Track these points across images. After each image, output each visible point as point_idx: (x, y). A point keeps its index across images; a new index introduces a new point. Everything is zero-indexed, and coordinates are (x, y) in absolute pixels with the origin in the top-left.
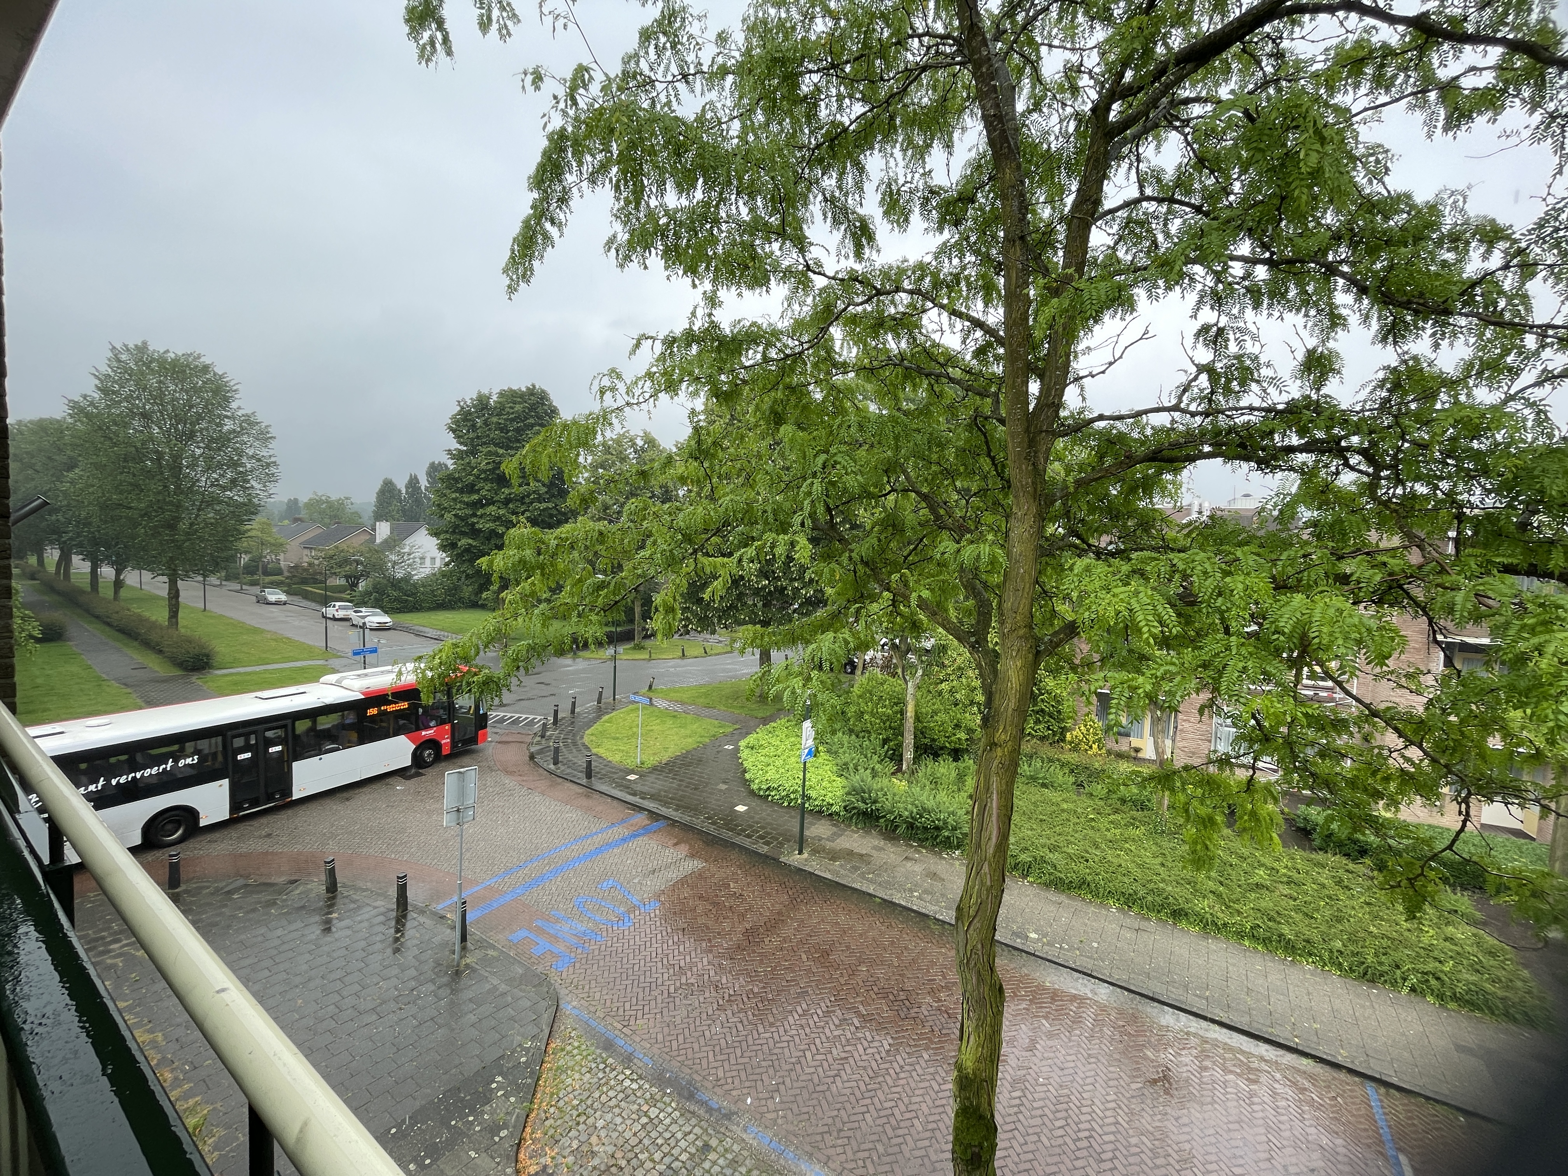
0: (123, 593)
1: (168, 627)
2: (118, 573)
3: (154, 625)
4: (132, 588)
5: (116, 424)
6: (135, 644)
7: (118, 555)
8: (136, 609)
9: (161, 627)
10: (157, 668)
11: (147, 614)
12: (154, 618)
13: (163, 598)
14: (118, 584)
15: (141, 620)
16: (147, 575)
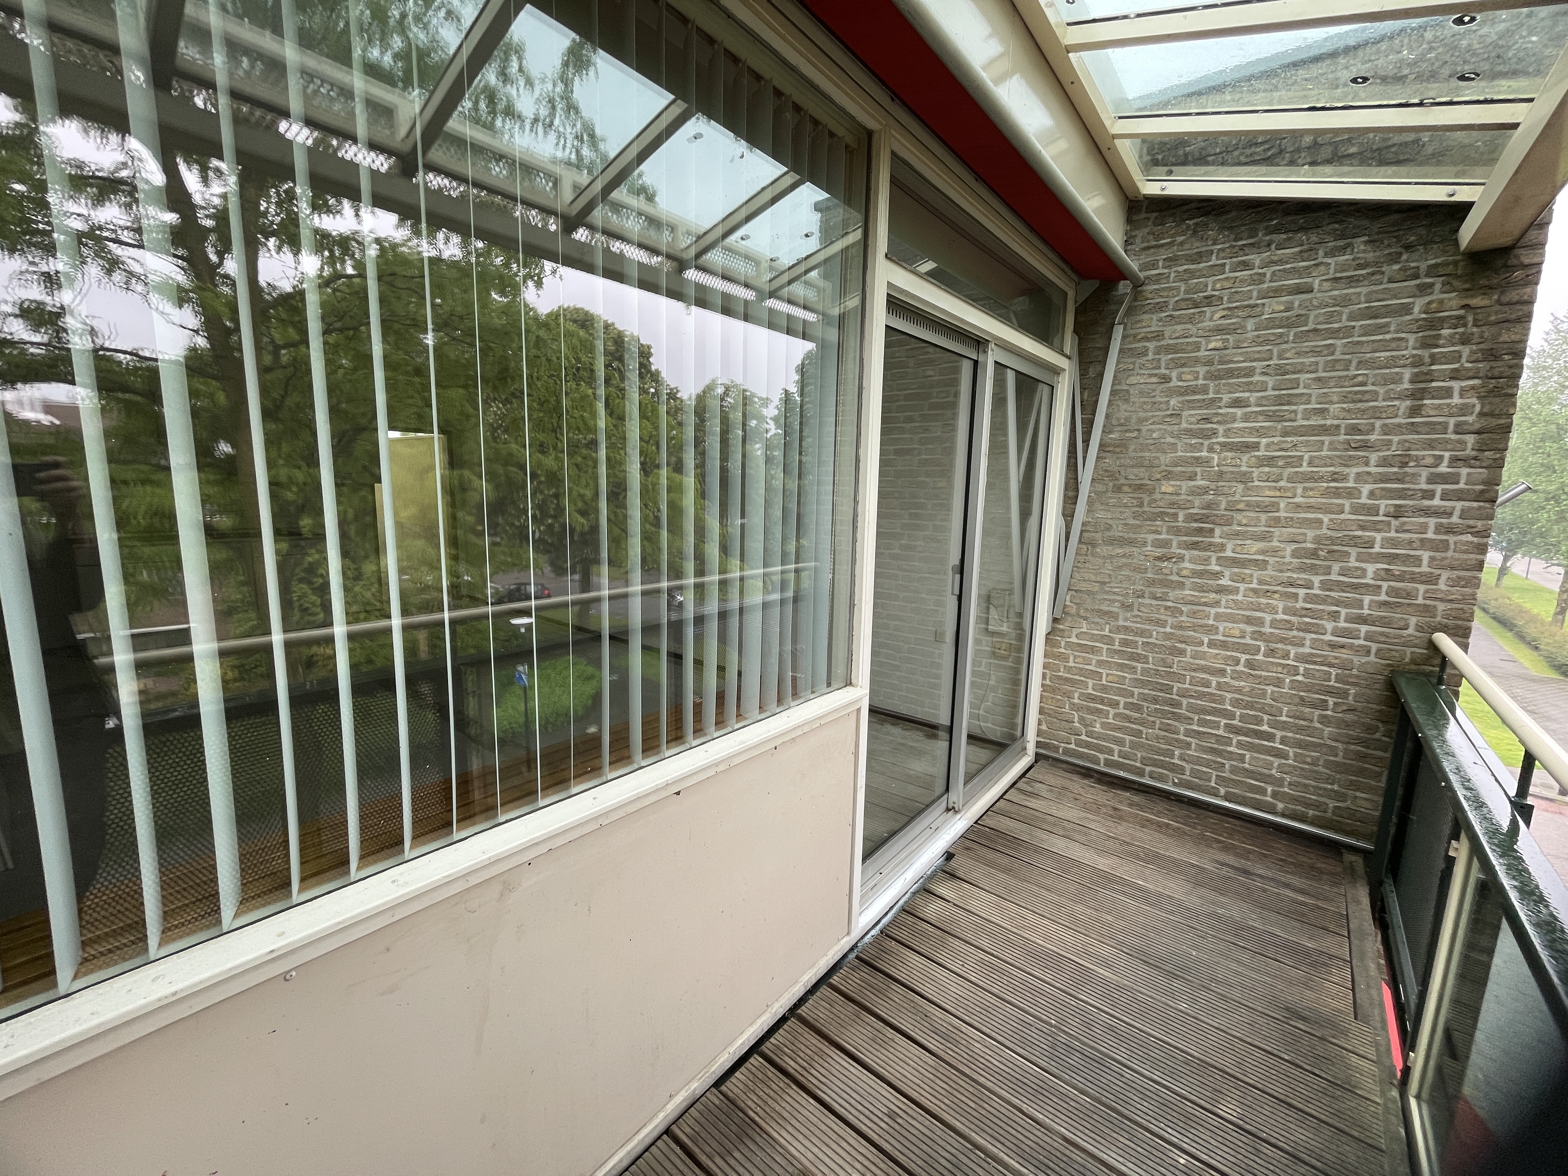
0: (1506, 581)
1: (1551, 624)
2: (1506, 559)
3: (1534, 619)
4: (1517, 577)
5: (1539, 402)
6: (1509, 634)
7: (1510, 541)
8: (1517, 598)
9: (1542, 623)
10: (1527, 664)
11: (1528, 606)
12: (1535, 611)
13: (1551, 592)
14: (1503, 571)
15: (1522, 611)
16: (1538, 565)
